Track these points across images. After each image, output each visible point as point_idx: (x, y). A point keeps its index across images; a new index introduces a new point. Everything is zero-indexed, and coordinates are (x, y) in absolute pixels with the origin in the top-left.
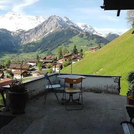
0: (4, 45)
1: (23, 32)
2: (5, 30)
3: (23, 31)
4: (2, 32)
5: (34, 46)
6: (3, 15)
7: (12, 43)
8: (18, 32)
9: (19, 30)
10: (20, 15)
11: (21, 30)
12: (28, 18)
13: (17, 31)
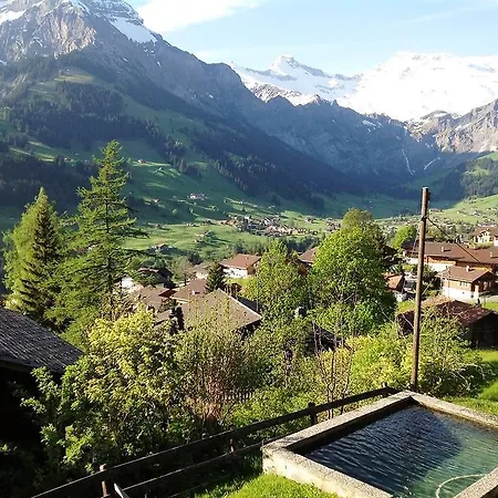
0: (374, 170)
1: (448, 120)
2: (383, 118)
3: (449, 116)
4: (371, 127)
5: (487, 172)
6: (377, 67)
7: (406, 164)
8: (426, 121)
9: (432, 114)
10: (438, 59)
11: (441, 115)
12: (471, 66)
13: (426, 118)
